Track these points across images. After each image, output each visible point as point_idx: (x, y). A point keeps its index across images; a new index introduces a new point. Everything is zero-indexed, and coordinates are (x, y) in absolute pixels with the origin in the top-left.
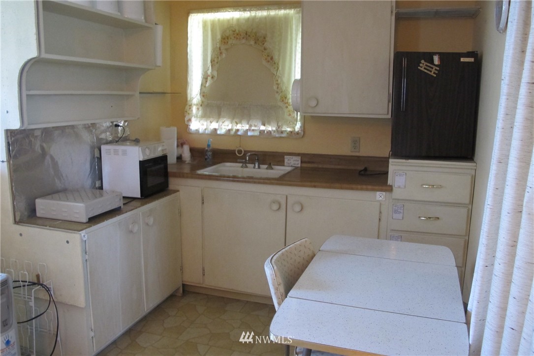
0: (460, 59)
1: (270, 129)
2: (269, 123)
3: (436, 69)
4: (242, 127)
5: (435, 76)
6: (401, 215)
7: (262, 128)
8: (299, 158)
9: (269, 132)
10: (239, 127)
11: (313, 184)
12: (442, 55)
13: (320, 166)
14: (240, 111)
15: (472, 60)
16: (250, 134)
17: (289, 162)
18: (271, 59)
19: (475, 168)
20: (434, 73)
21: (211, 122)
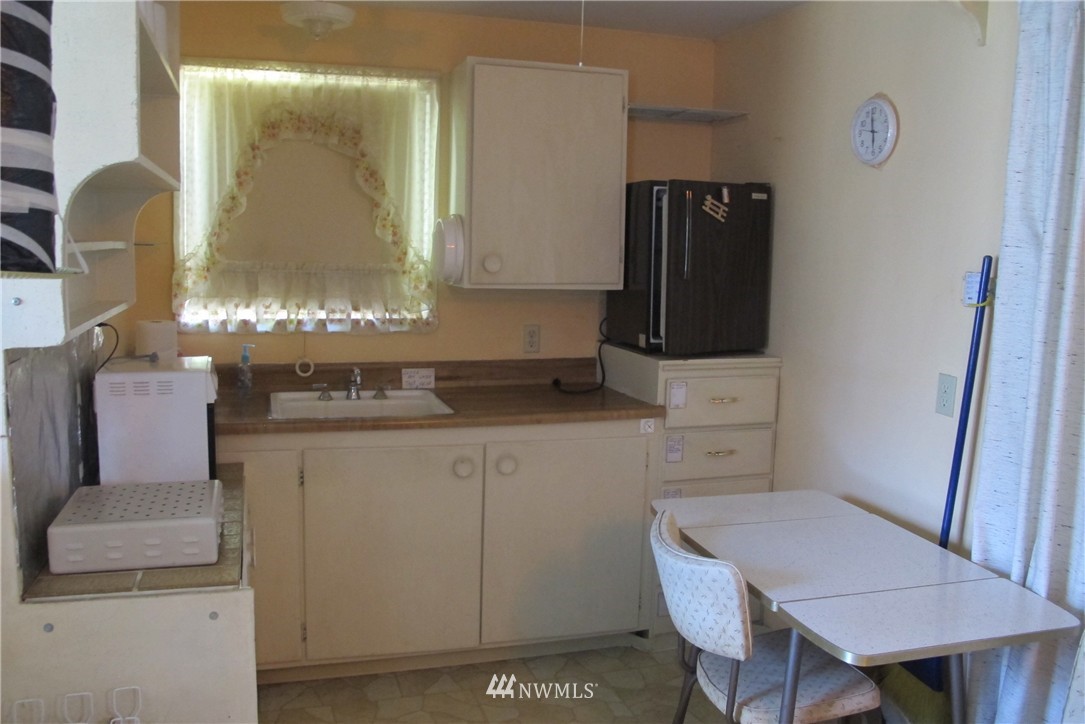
0: (751, 195)
1: (370, 316)
2: (368, 306)
3: (724, 211)
4: (309, 315)
5: (723, 220)
6: (680, 453)
7: (355, 315)
8: (431, 372)
9: (370, 324)
10: (303, 315)
11: (535, 417)
12: (732, 187)
13: (472, 384)
14: (303, 282)
15: (764, 196)
16: (331, 328)
17: (411, 380)
18: (374, 176)
19: (780, 365)
20: (722, 216)
21: (237, 306)
